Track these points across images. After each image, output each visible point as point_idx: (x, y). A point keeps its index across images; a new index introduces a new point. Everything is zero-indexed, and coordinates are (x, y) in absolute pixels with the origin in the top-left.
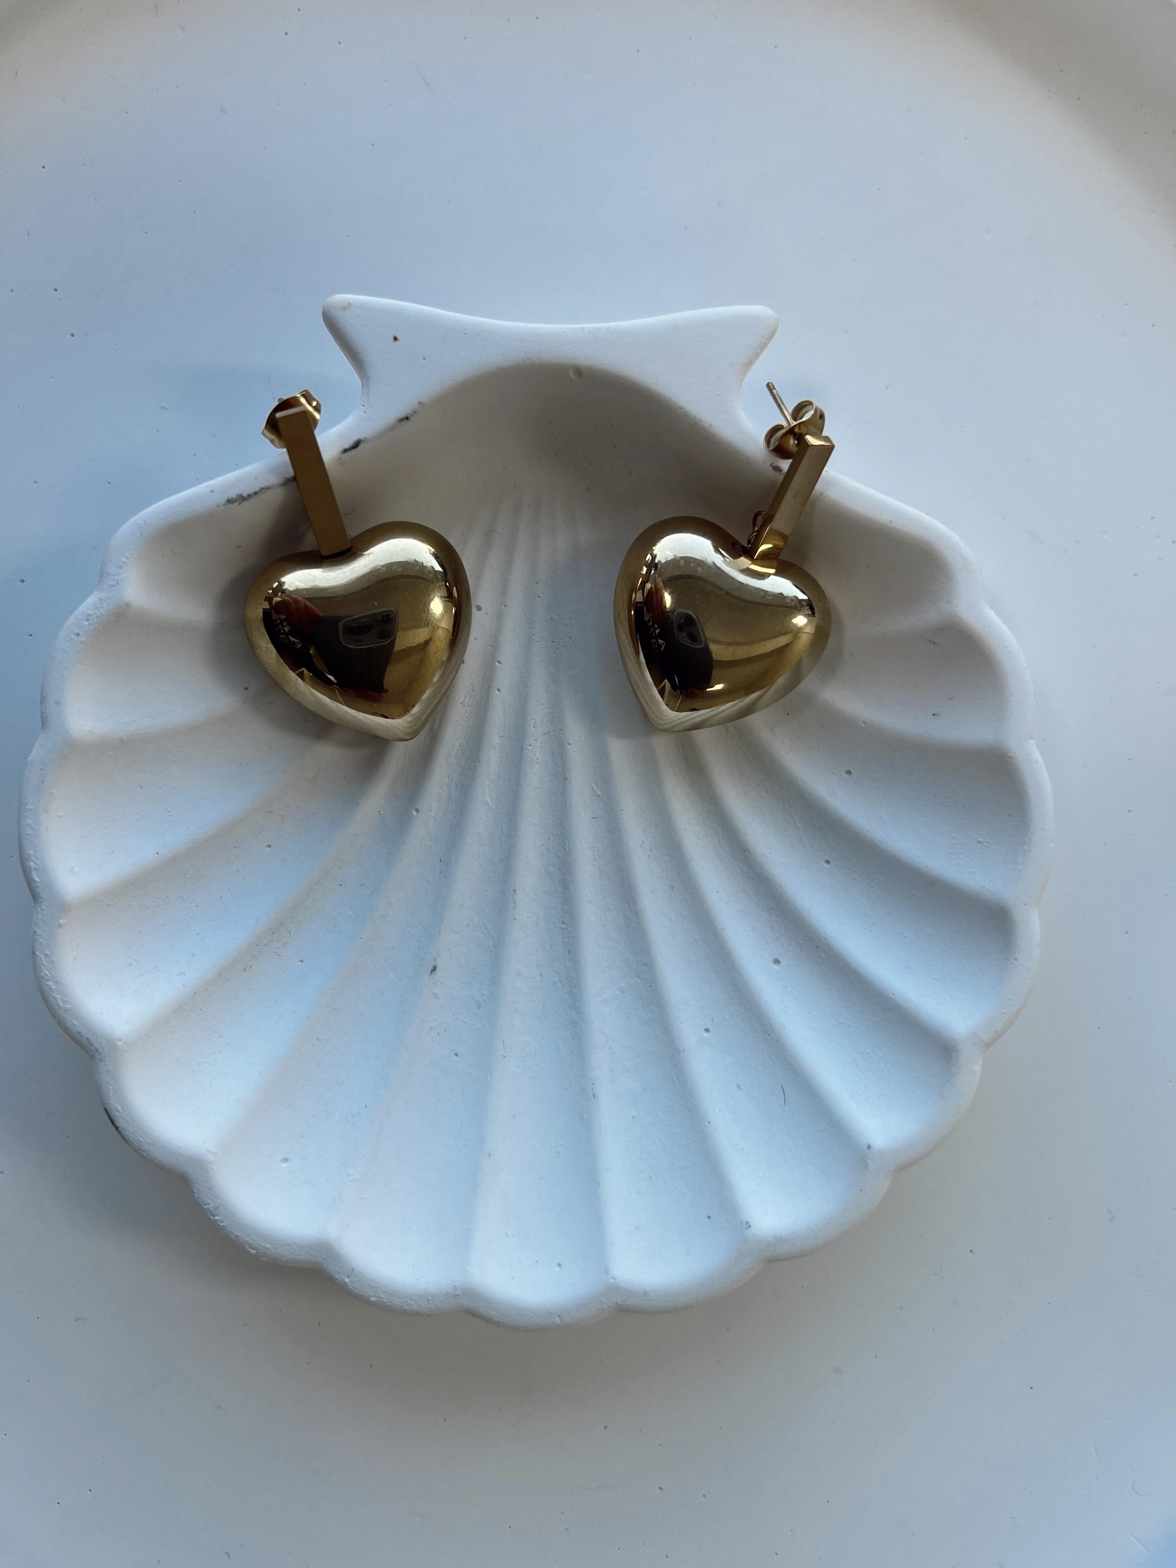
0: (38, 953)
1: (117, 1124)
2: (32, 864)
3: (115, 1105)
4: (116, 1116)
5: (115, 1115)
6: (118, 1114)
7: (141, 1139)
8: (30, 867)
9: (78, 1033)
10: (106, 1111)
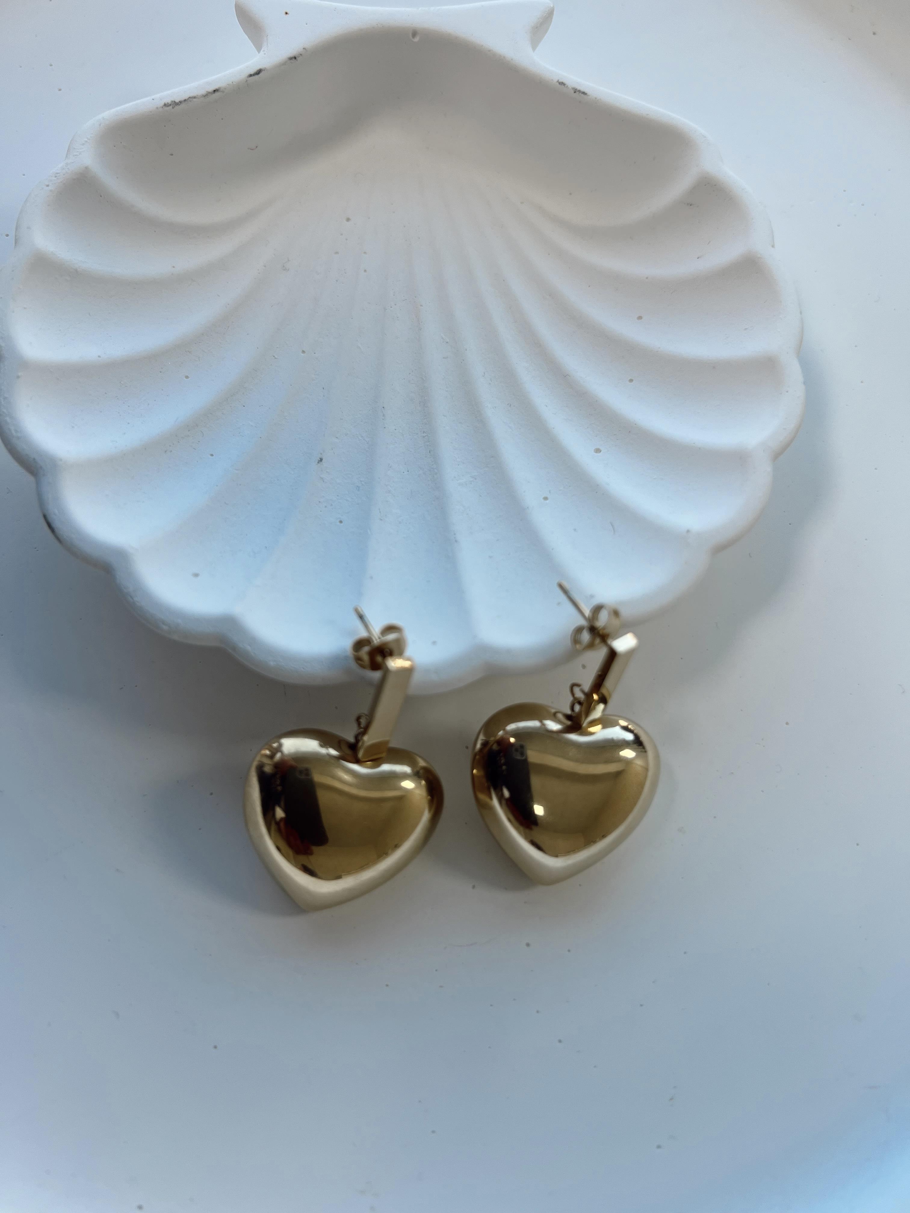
1: (54, 527)
3: (53, 510)
4: (54, 519)
5: (52, 517)
6: (55, 517)
7: (73, 536)
9: (28, 455)
10: (45, 517)
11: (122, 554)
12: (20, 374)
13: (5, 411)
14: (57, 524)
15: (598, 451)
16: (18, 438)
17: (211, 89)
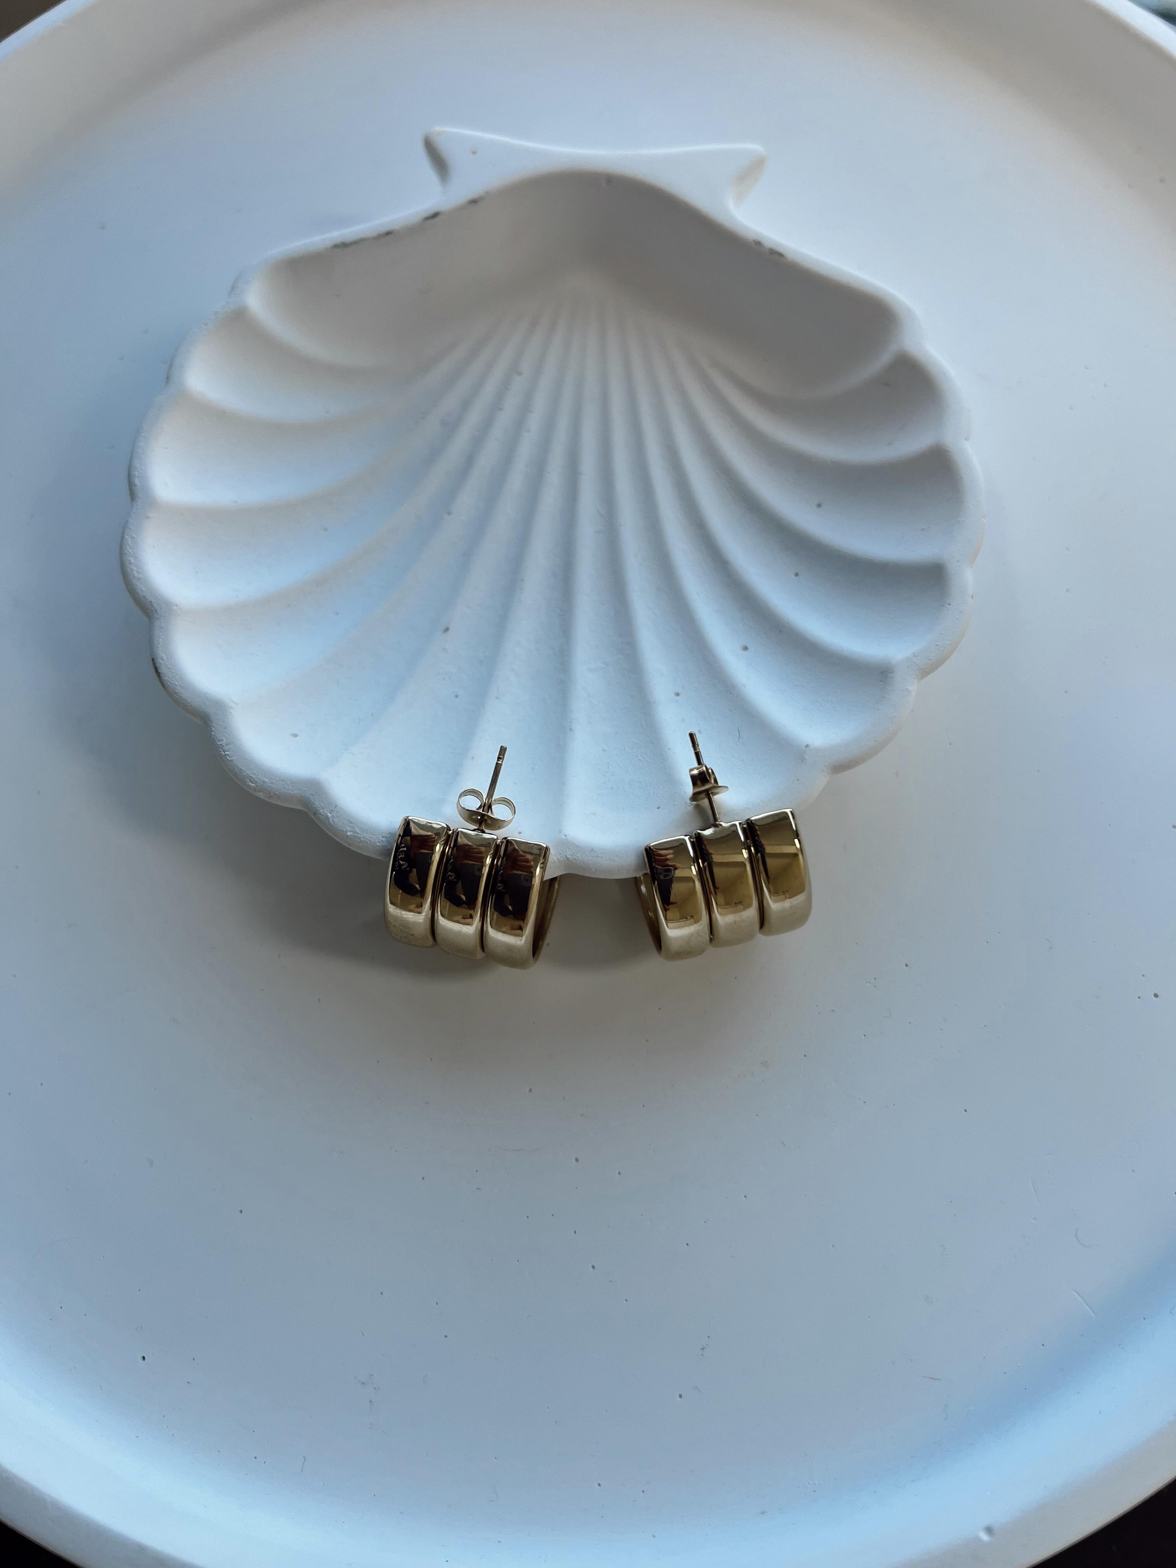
0: (126, 537)
1: (160, 671)
2: (136, 473)
3: (161, 654)
4: (161, 664)
5: (159, 661)
6: (162, 662)
7: (177, 683)
8: (135, 475)
9: (144, 597)
10: (153, 660)
11: (220, 706)
12: (150, 515)
13: (130, 550)
14: (163, 670)
15: (746, 648)
16: (139, 579)
17: (384, 230)
